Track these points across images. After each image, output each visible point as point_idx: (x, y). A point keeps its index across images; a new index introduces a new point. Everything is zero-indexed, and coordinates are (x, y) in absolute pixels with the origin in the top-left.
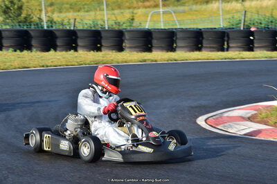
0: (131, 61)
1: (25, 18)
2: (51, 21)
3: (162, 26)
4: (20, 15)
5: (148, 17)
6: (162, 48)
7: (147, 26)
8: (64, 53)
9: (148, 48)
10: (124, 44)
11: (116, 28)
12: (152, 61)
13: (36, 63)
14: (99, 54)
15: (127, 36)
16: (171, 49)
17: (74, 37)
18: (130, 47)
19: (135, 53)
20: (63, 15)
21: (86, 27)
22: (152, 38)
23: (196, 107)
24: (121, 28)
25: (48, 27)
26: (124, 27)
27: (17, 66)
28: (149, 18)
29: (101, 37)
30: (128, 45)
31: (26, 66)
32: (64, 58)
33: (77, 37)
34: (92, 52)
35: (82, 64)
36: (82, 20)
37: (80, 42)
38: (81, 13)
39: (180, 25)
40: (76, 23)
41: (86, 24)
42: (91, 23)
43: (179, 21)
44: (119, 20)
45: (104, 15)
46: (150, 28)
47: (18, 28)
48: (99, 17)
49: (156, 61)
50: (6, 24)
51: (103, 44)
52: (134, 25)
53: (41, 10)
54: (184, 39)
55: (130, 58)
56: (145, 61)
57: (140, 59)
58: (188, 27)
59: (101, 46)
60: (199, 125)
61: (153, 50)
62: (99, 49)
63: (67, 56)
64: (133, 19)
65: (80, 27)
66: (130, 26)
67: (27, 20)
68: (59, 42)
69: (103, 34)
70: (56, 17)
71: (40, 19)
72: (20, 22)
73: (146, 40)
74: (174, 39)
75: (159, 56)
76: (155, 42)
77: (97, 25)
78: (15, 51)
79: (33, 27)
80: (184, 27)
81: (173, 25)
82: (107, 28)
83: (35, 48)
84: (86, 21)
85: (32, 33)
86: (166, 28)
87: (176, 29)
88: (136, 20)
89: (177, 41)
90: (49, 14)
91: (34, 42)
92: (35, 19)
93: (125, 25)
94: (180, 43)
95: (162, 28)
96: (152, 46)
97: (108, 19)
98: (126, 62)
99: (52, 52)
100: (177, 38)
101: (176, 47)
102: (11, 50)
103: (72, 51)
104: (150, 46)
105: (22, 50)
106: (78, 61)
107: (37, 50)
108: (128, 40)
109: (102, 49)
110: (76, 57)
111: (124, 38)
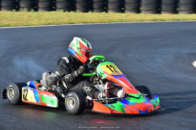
0: (146, 20)
6: (168, 11)
8: (98, 13)
9: (158, 11)
10: (141, 8)
12: (162, 20)
13: (79, 20)
14: (123, 15)
15: (143, 2)
16: (175, 11)
17: (105, 3)
18: (146, 10)
19: (149, 14)
22: (161, 4)
23: (193, 54)
27: (66, 22)
29: (125, 3)
30: (144, 9)
31: (71, 22)
32: (98, 17)
33: (108, 3)
34: (118, 13)
35: (111, 22)
37: (110, 6)
49: (164, 20)
54: (185, 4)
55: (145, 18)
56: (156, 20)
57: (153, 19)
59: (125, 9)
60: (194, 67)
61: (162, 12)
62: (123, 11)
63: (100, 16)
68: (95, 6)
73: (157, 5)
74: (178, 4)
75: (166, 17)
76: (163, 7)
78: (65, 11)
83: (79, 9)
89: (180, 6)
91: (78, 6)
94: (182, 8)
96: (161, 10)
98: (142, 21)
99: (90, 13)
100: (180, 4)
101: (179, 10)
102: (62, 11)
103: (104, 13)
104: (159, 9)
105: (69, 11)
106: (108, 19)
107: (80, 11)
108: (144, 5)
109: (126, 11)
110: (107, 17)
111: (141, 4)
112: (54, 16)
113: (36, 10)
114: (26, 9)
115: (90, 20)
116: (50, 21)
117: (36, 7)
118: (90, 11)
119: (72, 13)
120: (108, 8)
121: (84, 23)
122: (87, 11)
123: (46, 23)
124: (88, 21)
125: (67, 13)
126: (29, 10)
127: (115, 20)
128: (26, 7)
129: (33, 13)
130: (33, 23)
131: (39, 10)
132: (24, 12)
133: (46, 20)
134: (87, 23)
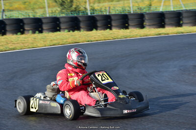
0: (150, 35)
1: (75, 8)
2: (93, 10)
3: (172, 9)
4: (71, 6)
5: (161, 2)
6: (172, 25)
7: (161, 9)
8: (102, 31)
9: (162, 25)
10: (145, 23)
11: (139, 12)
12: (166, 34)
13: (84, 39)
14: (128, 31)
15: (147, 17)
16: (179, 25)
17: (109, 20)
18: (149, 25)
19: (153, 29)
20: (101, 5)
21: (117, 12)
22: (165, 18)
24: (142, 12)
25: (91, 14)
26: (144, 11)
27: (71, 42)
28: (162, 4)
29: (128, 19)
30: (147, 24)
31: (77, 41)
32: (102, 35)
33: (111, 20)
34: (122, 30)
35: (115, 39)
36: (114, 7)
37: (113, 23)
38: (114, 3)
39: (185, 7)
40: (111, 10)
41: (118, 10)
42: (121, 9)
43: (184, 5)
44: (141, 6)
45: (129, 3)
46: (163, 11)
47: (71, 15)
48: (126, 5)
49: (168, 34)
50: (62, 13)
51: (130, 24)
52: (152, 9)
53: (85, 2)
54: (188, 17)
55: (149, 33)
56: (160, 34)
57: (157, 33)
58: (191, 8)
59: (129, 25)
61: (166, 26)
62: (127, 28)
63: (105, 33)
64: (150, 5)
65: (113, 12)
66: (149, 10)
67: (76, 10)
68: (99, 24)
69: (130, 17)
70: (97, 6)
71: (85, 8)
72: (72, 11)
73: (161, 19)
74: (181, 17)
75: (170, 30)
76: (167, 21)
77: (125, 10)
78: (69, 31)
79: (81, 14)
80: (188, 9)
81: (179, 8)
82: (132, 12)
83: (83, 28)
84: (117, 8)
85: (81, 19)
86: (175, 10)
87: (182, 10)
88: (153, 5)
89: (183, 19)
90: (92, 5)
91: (82, 25)
92: (82, 8)
93: (145, 9)
94: (185, 20)
95: (172, 10)
96: (165, 24)
97: (133, 6)
98: (146, 36)
99: (94, 31)
100: (183, 17)
101: (183, 23)
102: (66, 31)
103: (108, 30)
104: (163, 23)
105: (73, 31)
106: (113, 36)
107: (84, 30)
108: (147, 20)
109: (130, 27)
110: (111, 34)
111: (144, 19)
112: (58, 37)
113: (41, 32)
114: (31, 32)
115: (95, 38)
116: (55, 42)
117: (40, 29)
118: (94, 29)
119: (76, 32)
120: (111, 26)
121: (88, 41)
122: (91, 30)
123: (52, 44)
124: (92, 40)
125: (71, 32)
126: (34, 32)
127: (120, 37)
128: (31, 29)
129: (37, 35)
130: (39, 45)
131: (44, 31)
132: (29, 34)
133: (51, 41)
134: (92, 41)
